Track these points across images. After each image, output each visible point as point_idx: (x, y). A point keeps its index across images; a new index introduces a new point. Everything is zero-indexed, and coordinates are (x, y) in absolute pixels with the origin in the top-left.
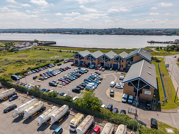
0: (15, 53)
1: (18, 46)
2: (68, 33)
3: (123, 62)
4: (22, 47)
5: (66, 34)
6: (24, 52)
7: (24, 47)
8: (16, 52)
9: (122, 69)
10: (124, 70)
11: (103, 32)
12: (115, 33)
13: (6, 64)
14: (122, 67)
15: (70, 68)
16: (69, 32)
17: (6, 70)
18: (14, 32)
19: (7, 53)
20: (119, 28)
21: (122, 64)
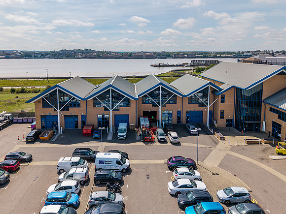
3: (223, 101)
9: (221, 123)
10: (227, 126)
14: (222, 117)
15: (30, 160)
20: (86, 49)
21: (221, 107)
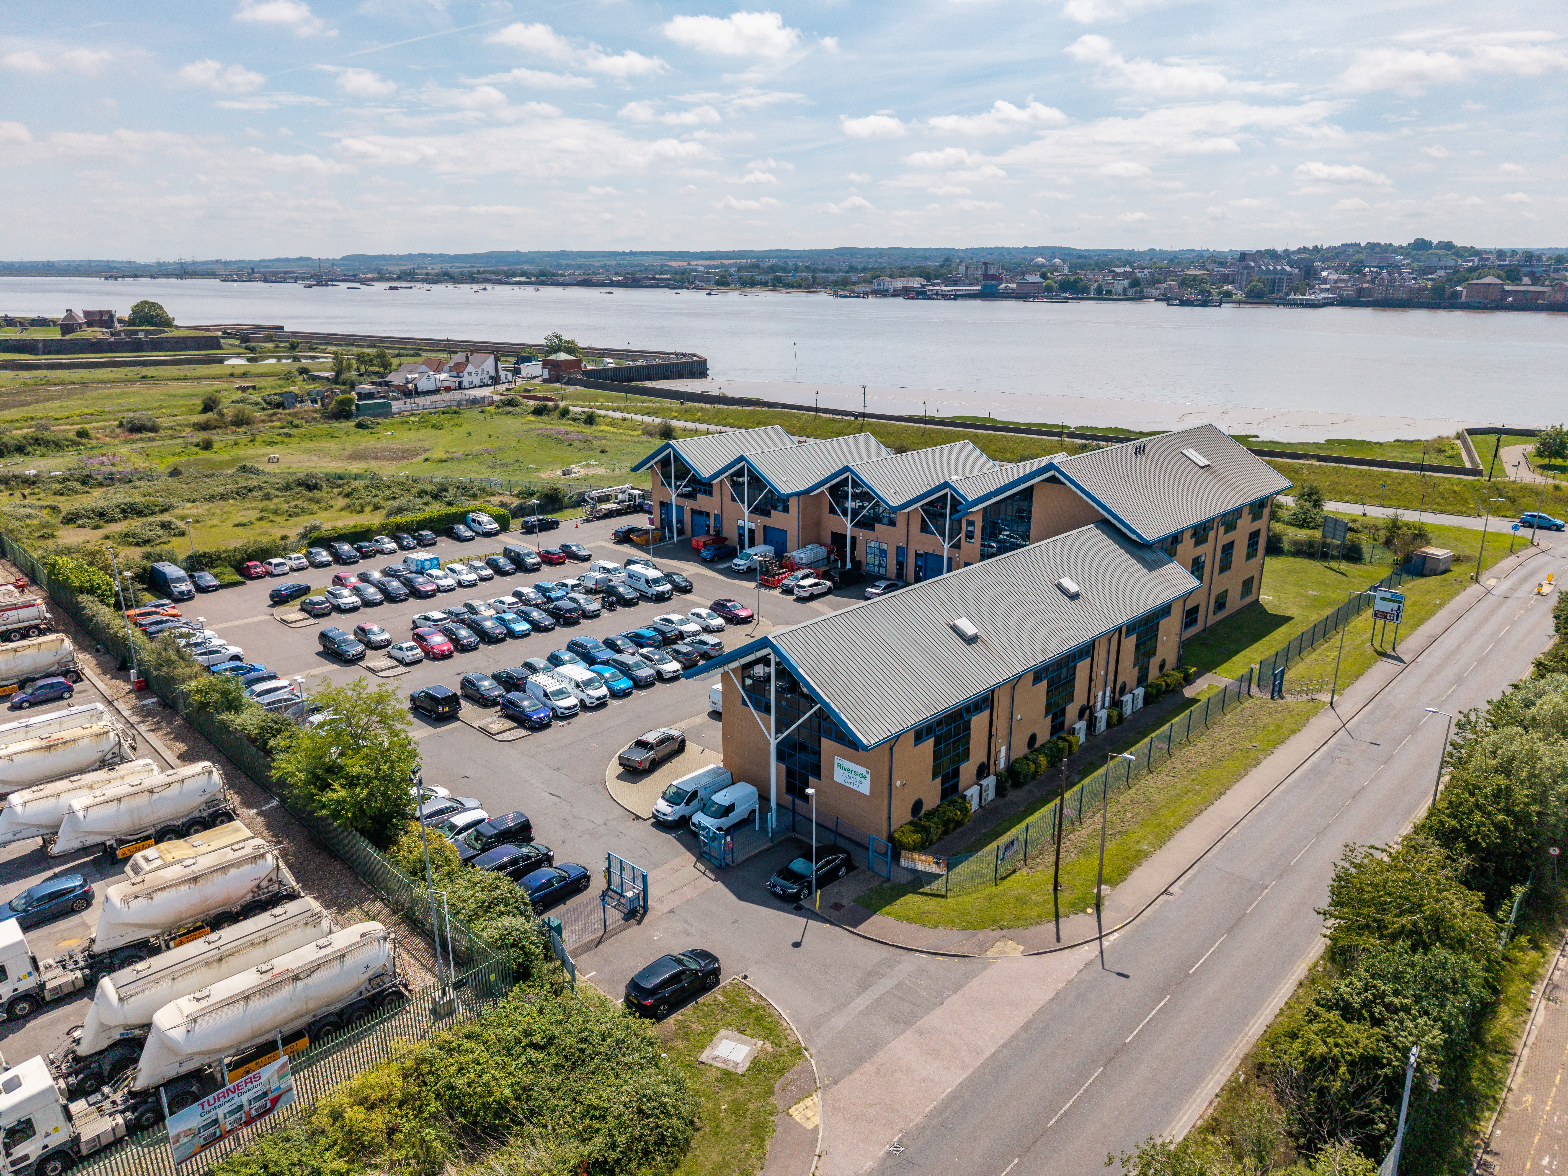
0: (360, 426)
1: (408, 382)
2: (898, 284)
3: (969, 537)
4: (436, 392)
5: (884, 293)
6: (424, 423)
7: (448, 389)
8: (368, 420)
11: (1226, 279)
12: (1349, 289)
13: (211, 498)
16: (916, 283)
17: (183, 534)
18: (504, 278)
19: (306, 429)
20: (1421, 245)
